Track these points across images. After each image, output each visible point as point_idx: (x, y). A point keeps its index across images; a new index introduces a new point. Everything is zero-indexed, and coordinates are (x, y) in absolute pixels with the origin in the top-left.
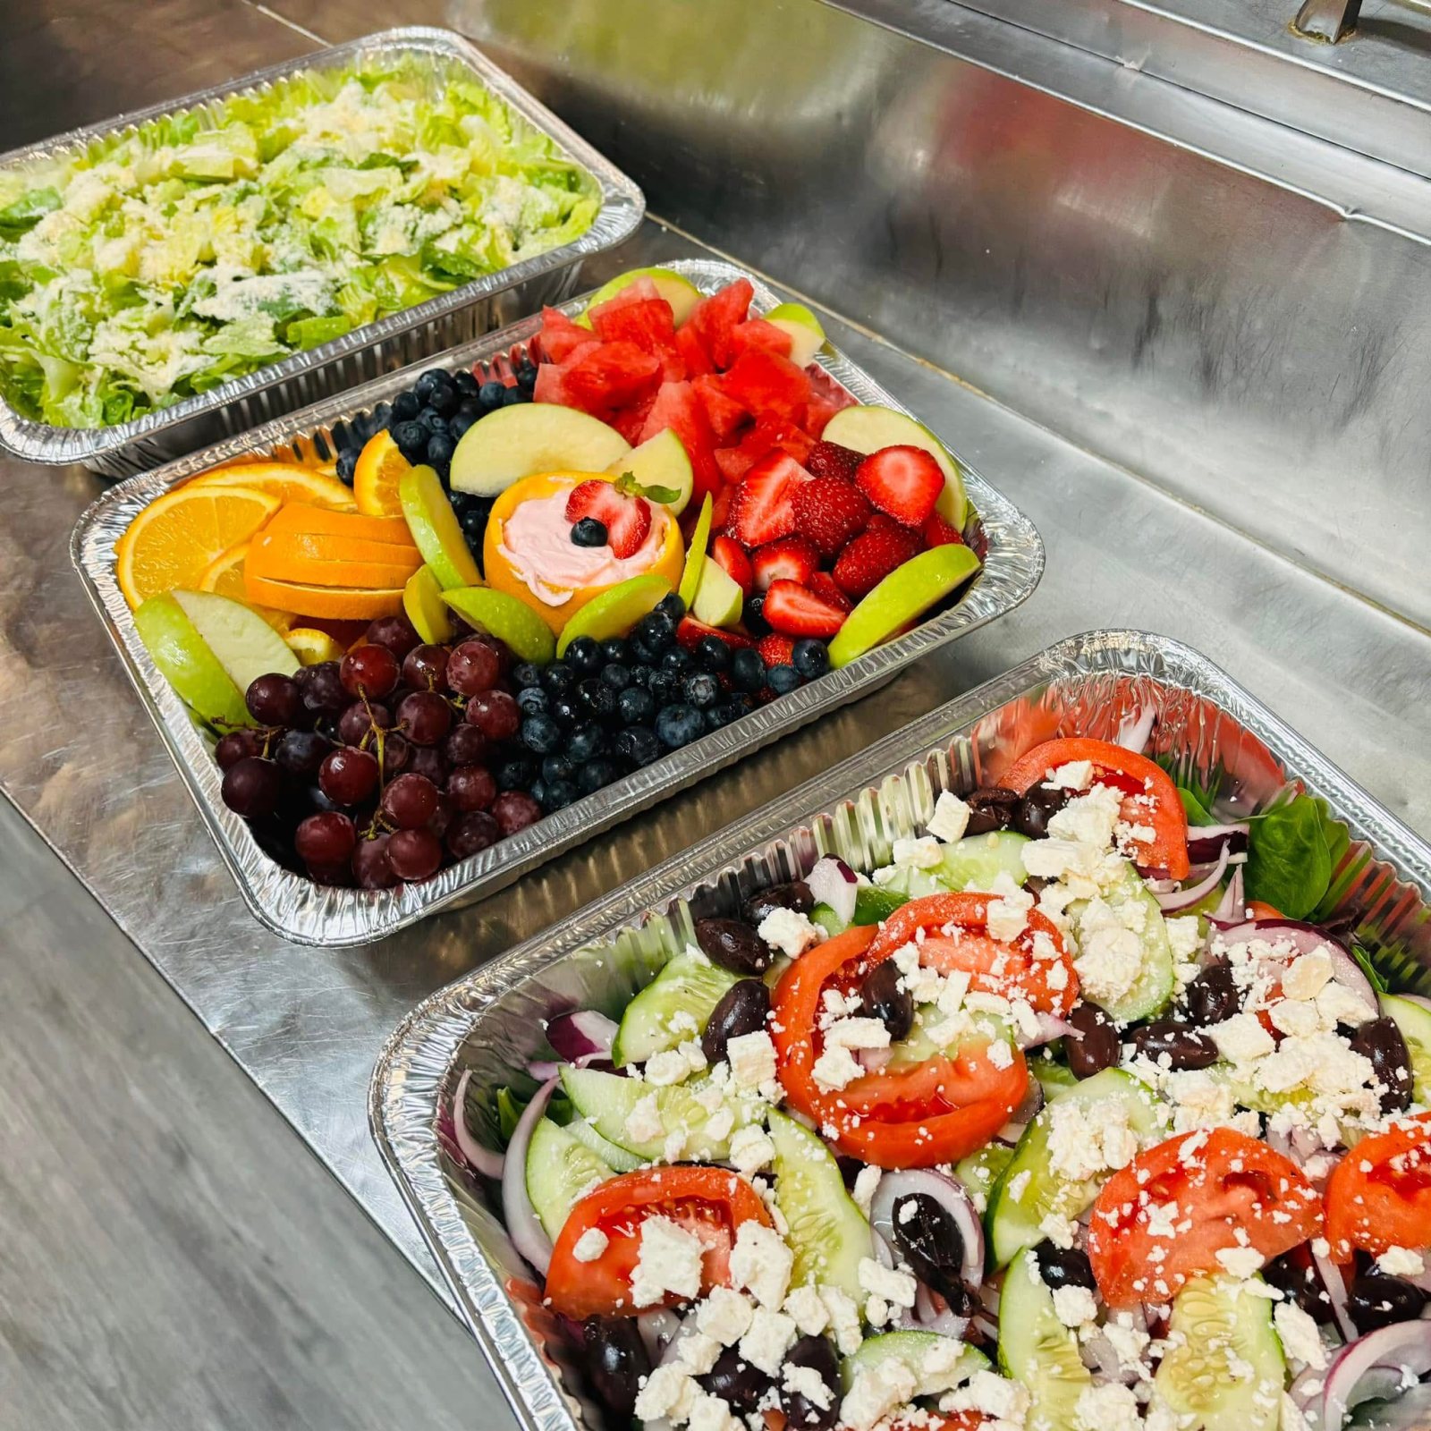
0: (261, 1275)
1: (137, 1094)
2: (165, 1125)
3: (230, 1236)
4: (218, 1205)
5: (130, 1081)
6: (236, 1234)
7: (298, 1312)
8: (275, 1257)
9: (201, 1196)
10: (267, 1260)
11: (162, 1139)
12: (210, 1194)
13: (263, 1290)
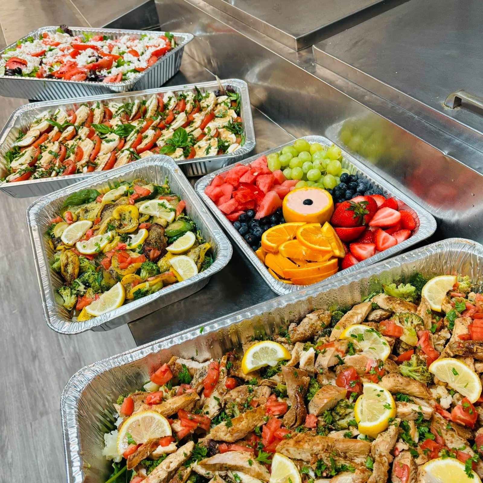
0: (39, 393)
1: (32, 338)
2: (34, 348)
3: (37, 380)
4: (38, 372)
5: (31, 335)
6: (39, 381)
7: (44, 405)
8: (45, 389)
9: (35, 369)
10: (43, 390)
11: (32, 352)
12: (37, 369)
13: (38, 396)
